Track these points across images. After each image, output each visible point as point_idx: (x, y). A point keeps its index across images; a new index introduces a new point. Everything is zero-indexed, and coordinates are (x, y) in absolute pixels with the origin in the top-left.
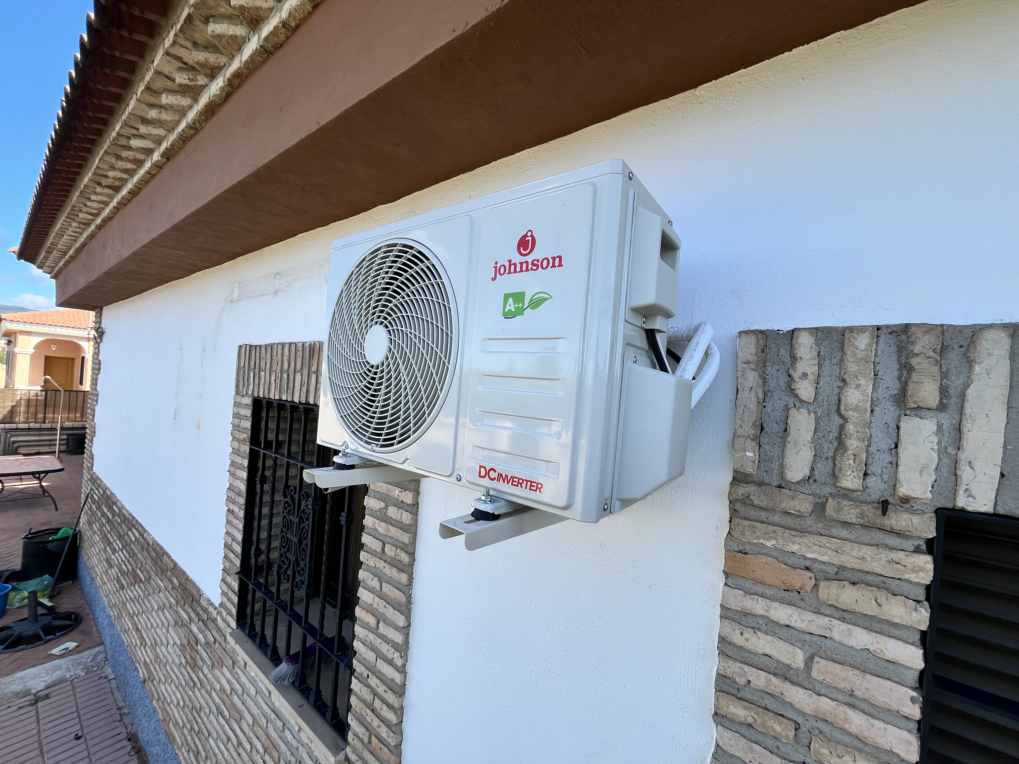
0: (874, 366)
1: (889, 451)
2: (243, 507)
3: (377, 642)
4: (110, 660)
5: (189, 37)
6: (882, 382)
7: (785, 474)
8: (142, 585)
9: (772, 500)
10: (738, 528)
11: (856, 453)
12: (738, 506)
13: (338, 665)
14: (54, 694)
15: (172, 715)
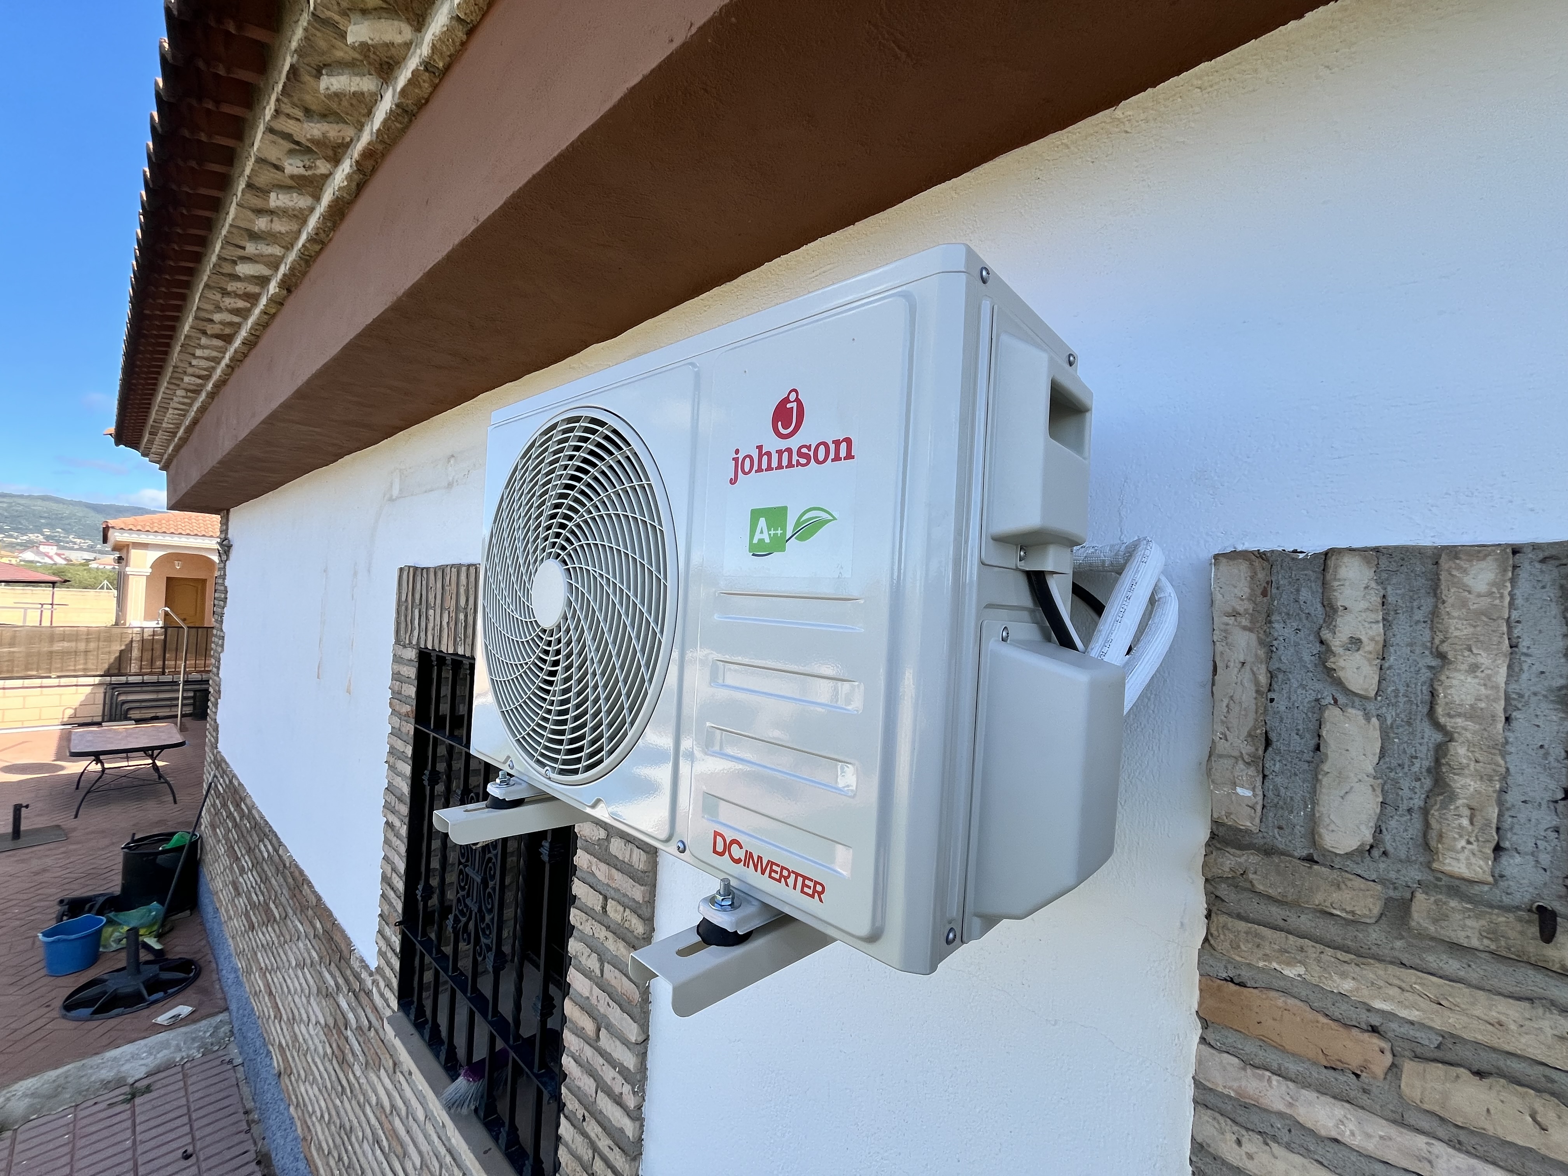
0: (1510, 627)
1: (1552, 806)
2: (407, 820)
3: (598, 1061)
4: (237, 1035)
5: (298, 103)
6: (1529, 661)
7: (1320, 836)
8: (276, 927)
9: (1294, 886)
10: (1225, 935)
11: (1474, 804)
12: (1223, 890)
13: (540, 1094)
14: (159, 1085)
15: (314, 1133)
